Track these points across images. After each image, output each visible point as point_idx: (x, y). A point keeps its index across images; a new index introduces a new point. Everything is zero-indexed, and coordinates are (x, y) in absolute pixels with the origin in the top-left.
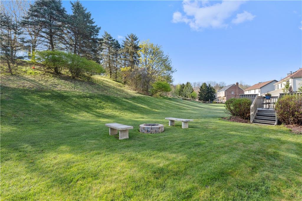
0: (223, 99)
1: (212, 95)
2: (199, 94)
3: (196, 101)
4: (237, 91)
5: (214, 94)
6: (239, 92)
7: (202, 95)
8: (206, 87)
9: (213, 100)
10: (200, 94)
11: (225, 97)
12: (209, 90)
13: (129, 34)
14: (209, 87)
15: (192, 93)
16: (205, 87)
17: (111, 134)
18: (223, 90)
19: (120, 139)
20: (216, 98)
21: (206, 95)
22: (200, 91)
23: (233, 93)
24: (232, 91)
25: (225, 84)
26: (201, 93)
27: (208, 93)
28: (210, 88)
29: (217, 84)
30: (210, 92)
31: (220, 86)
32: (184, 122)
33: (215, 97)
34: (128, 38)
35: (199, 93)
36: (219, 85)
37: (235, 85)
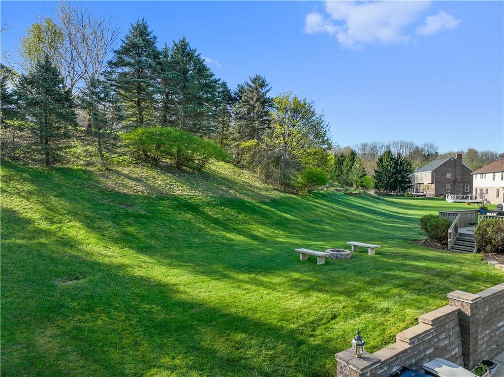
0: (428, 189)
1: (403, 177)
2: (374, 174)
3: (370, 195)
4: (459, 172)
5: (408, 175)
6: (462, 174)
7: (382, 176)
8: (391, 160)
9: (405, 189)
10: (379, 176)
11: (433, 185)
12: (397, 167)
13: (253, 76)
14: (398, 160)
15: (363, 179)
16: (389, 159)
17: (303, 259)
18: (429, 170)
19: (318, 264)
20: (412, 184)
21: (390, 178)
22: (377, 169)
23: (449, 176)
24: (448, 172)
25: (437, 148)
26: (380, 173)
27: (396, 173)
28: (401, 162)
29: (417, 148)
30: (401, 172)
31: (424, 153)
32: (371, 248)
33: (410, 182)
34: (250, 83)
35: (376, 172)
36: (422, 149)
37: (454, 159)
